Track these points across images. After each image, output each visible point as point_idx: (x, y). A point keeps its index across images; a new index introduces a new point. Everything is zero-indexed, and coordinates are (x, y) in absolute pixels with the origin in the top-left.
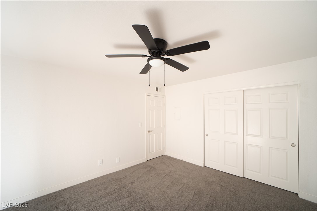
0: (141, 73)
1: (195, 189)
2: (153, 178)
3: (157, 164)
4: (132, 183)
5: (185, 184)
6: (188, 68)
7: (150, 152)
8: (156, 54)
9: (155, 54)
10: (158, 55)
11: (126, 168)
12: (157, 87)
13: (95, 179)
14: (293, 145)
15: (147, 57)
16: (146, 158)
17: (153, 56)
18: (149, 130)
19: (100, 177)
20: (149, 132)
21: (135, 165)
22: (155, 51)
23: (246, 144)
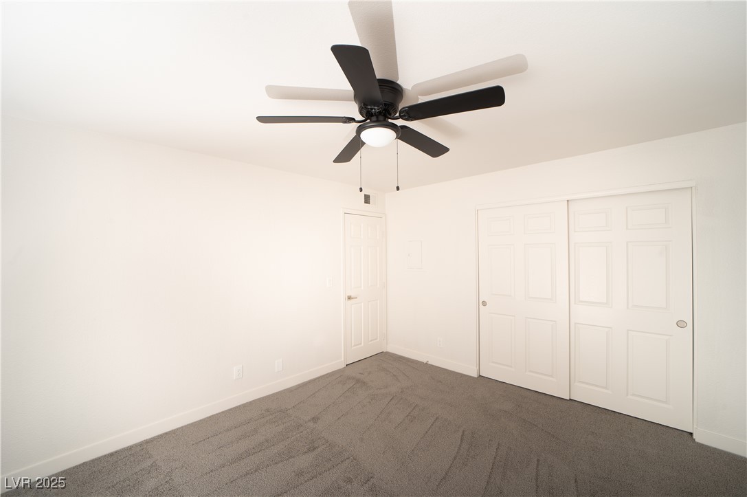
0: (335, 161)
1: (462, 429)
2: (365, 406)
3: (370, 373)
4: (315, 419)
5: (437, 418)
6: (447, 150)
7: (353, 345)
8: (377, 117)
9: (375, 115)
10: (381, 118)
11: (299, 385)
12: (367, 194)
13: (226, 411)
14: (681, 324)
15: (354, 123)
16: (343, 359)
17: (368, 121)
18: (349, 294)
19: (237, 407)
20: (350, 298)
21: (319, 378)
22: (376, 109)
23: (576, 323)
